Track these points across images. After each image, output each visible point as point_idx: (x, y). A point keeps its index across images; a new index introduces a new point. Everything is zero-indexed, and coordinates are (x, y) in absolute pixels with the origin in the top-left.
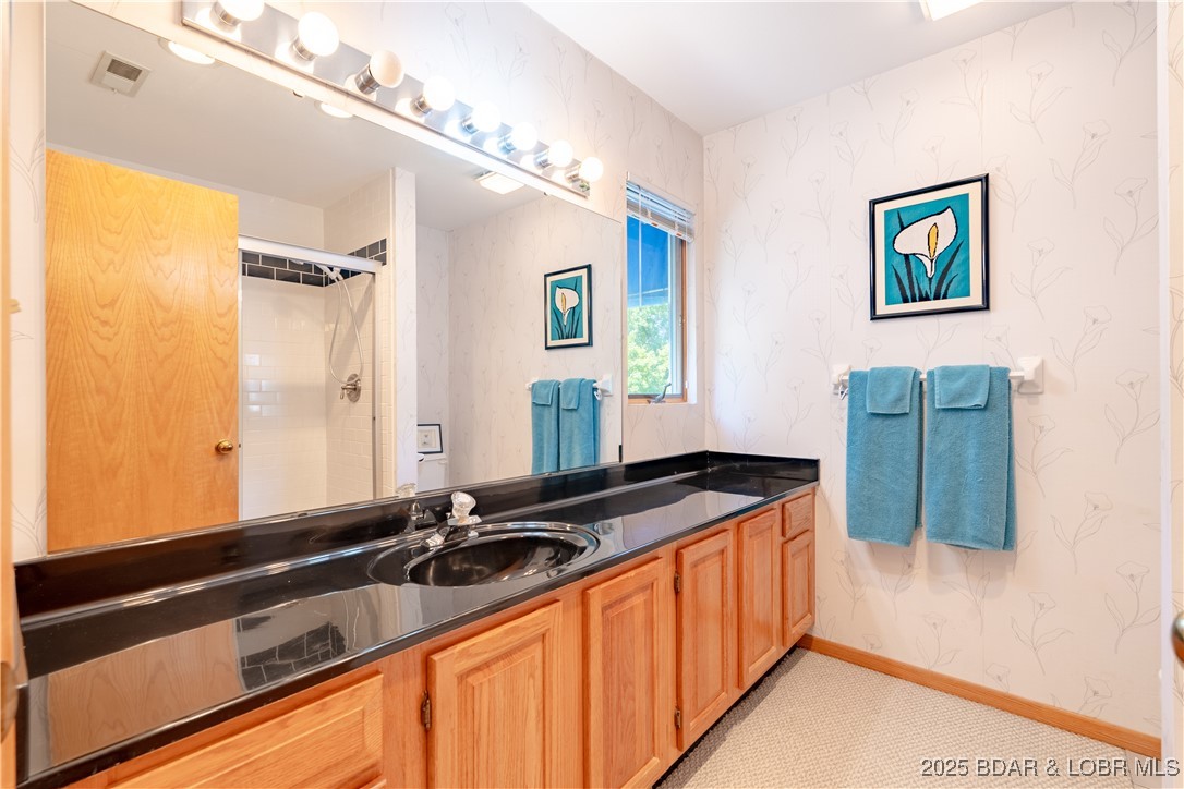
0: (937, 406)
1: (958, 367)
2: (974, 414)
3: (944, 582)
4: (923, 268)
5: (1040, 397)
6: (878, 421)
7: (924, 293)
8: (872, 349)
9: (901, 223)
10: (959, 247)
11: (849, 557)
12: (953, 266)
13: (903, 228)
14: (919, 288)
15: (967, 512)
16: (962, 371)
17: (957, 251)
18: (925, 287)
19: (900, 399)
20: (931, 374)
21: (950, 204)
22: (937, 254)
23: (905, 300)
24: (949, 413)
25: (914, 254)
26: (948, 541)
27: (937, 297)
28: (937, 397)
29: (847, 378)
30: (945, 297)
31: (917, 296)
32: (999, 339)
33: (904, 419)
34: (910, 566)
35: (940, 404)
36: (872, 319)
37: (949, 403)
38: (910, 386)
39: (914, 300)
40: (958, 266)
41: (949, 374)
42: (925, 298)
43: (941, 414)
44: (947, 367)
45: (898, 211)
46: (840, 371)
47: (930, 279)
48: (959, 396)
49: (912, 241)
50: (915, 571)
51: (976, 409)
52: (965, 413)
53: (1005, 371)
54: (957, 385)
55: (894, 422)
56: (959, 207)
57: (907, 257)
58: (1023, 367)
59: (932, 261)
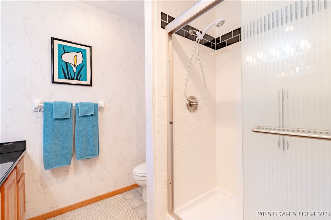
0: (80, 115)
1: (85, 103)
2: (90, 117)
3: (79, 172)
4: (72, 68)
5: (104, 112)
6: (58, 121)
7: (72, 77)
8: (52, 94)
9: (64, 51)
10: (83, 65)
11: (42, 178)
12: (82, 70)
13: (65, 53)
14: (71, 75)
15: (89, 147)
16: (86, 104)
17: (83, 66)
18: (73, 75)
19: (67, 113)
20: (77, 104)
21: (81, 51)
22: (77, 65)
23: (66, 78)
24: (83, 117)
25: (69, 63)
26: (84, 158)
27: (77, 79)
28: (79, 112)
29: (43, 105)
30: (79, 80)
31: (70, 78)
32: (94, 95)
33: (68, 120)
34: (68, 171)
35: (81, 114)
36: (52, 83)
37: (83, 114)
38: (70, 109)
39: (69, 79)
40: (83, 71)
41: (83, 105)
42: (73, 79)
43: (80, 118)
44: (82, 103)
45: (63, 46)
46: (38, 102)
47: (75, 73)
48: (87, 112)
49: (68, 58)
50: (69, 172)
51: (92, 115)
52: (87, 117)
53: (98, 104)
54: (86, 108)
55: (64, 121)
56: (84, 53)
57: (66, 63)
58: (101, 104)
59: (75, 67)
